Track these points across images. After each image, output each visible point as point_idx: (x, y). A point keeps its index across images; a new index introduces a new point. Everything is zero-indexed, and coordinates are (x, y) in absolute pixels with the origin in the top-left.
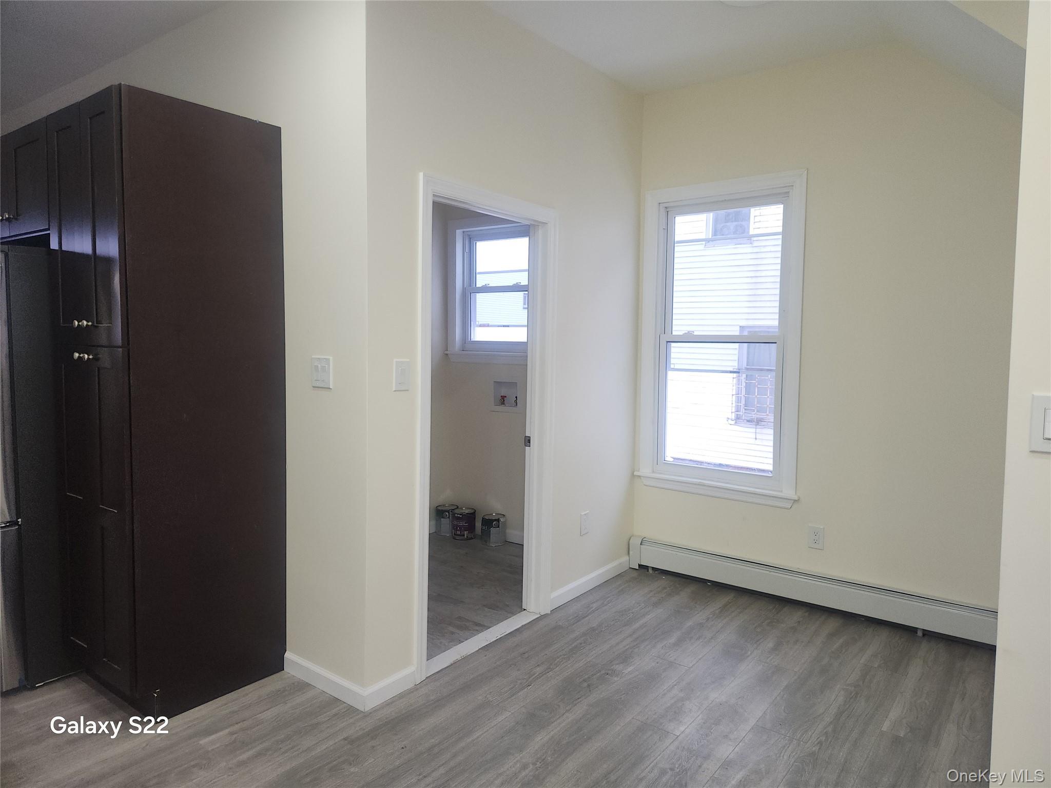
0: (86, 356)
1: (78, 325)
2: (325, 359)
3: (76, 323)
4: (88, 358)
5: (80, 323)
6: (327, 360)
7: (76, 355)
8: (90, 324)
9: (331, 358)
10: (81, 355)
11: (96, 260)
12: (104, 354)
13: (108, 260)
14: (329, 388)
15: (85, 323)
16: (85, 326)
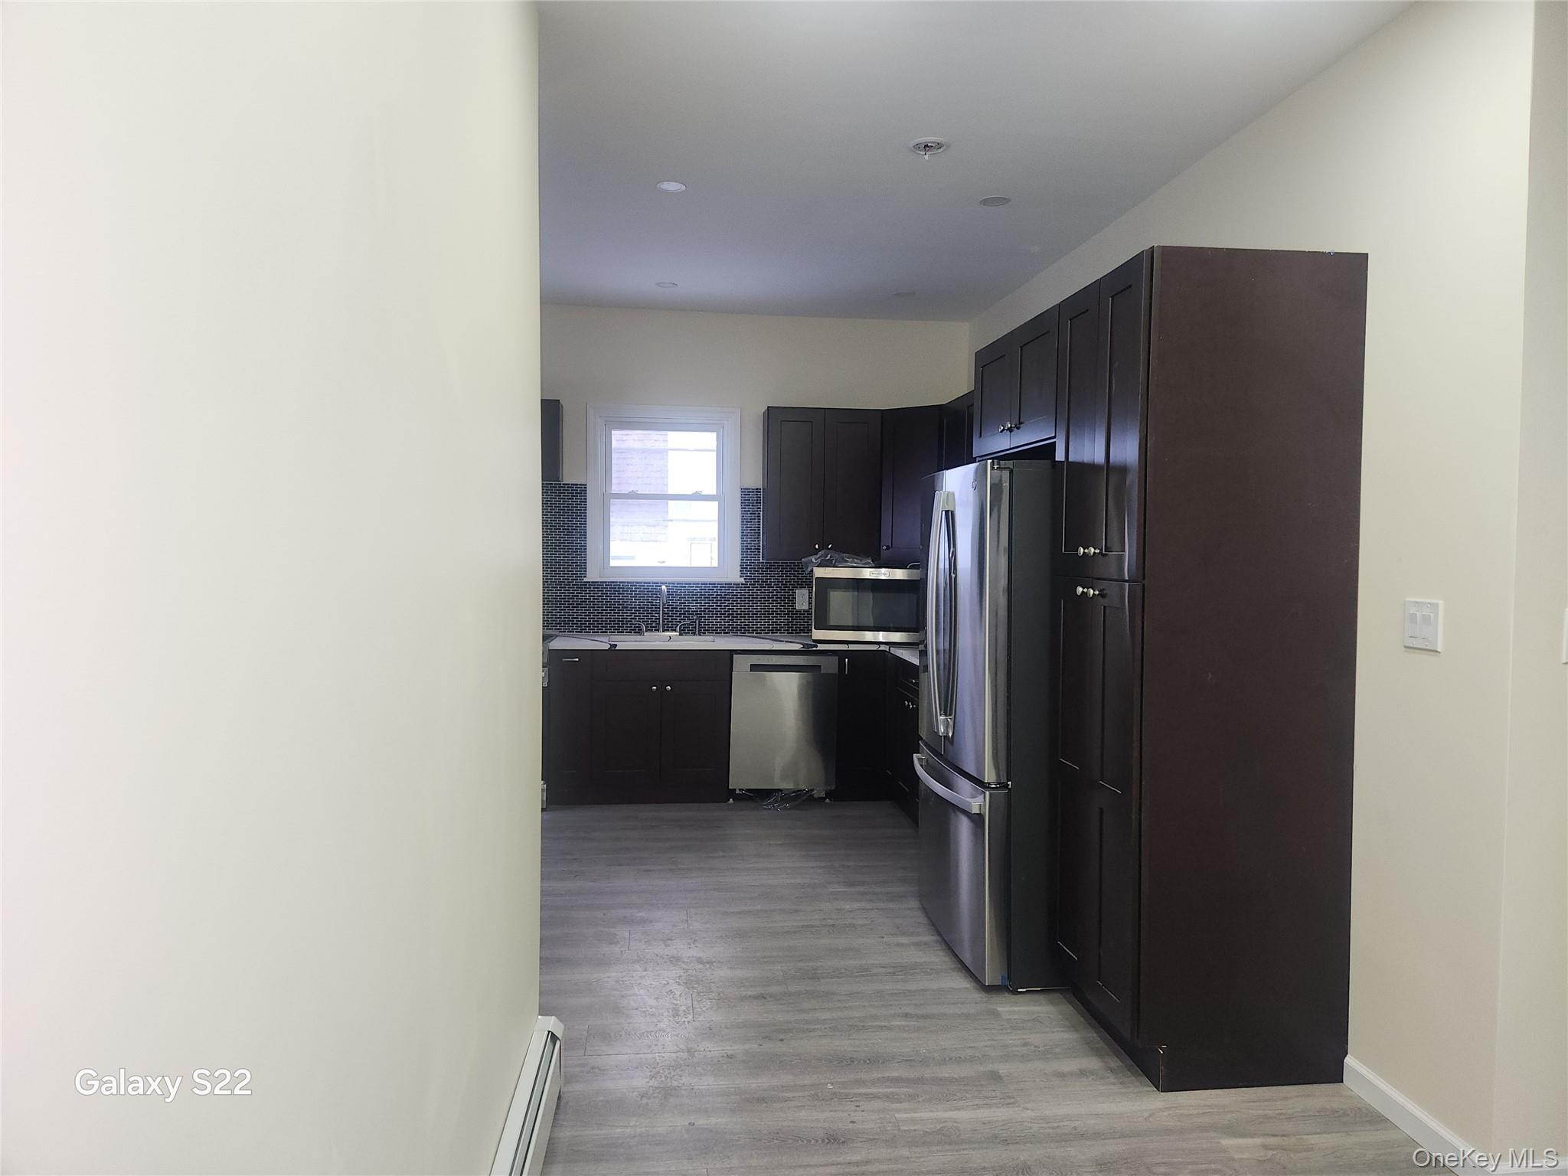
0: (1092, 592)
1: (1084, 552)
2: (1429, 603)
3: (1082, 550)
4: (1094, 594)
5: (1086, 551)
6: (1435, 606)
7: (1080, 590)
8: (1098, 551)
9: (1441, 602)
10: (1085, 590)
11: (1110, 469)
12: (1112, 589)
13: (1123, 470)
14: (1437, 651)
15: (1092, 550)
16: (1092, 553)
